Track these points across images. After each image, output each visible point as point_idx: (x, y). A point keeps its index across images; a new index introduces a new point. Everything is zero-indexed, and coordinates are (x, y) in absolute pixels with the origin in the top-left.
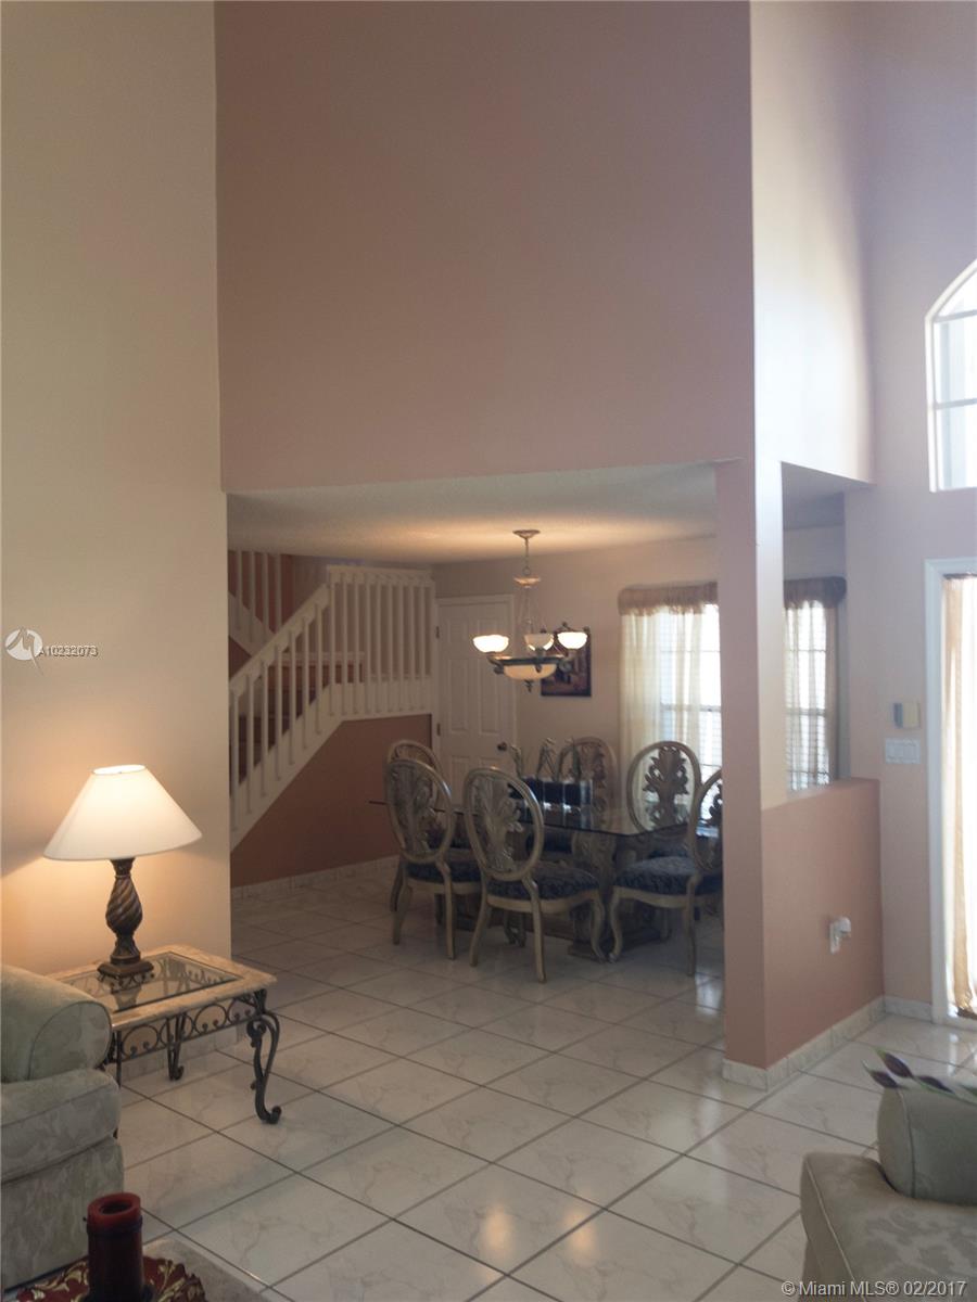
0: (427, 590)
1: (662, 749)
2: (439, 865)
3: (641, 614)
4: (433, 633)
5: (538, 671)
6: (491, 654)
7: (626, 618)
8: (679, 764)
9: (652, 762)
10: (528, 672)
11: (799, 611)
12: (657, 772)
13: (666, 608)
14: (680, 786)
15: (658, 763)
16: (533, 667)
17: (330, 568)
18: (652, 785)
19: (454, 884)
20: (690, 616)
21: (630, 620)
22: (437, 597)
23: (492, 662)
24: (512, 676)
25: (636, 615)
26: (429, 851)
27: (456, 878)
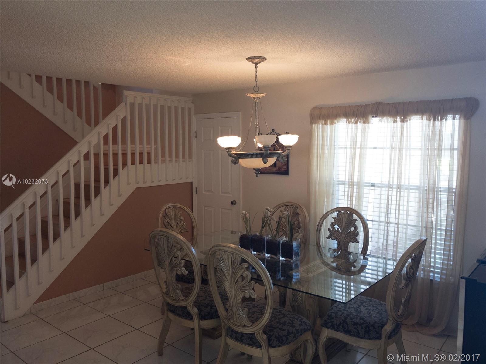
0: (189, 110)
1: (340, 212)
2: (189, 308)
3: (326, 124)
4: (193, 135)
5: (265, 163)
6: (229, 149)
7: (315, 126)
8: (352, 223)
9: (333, 220)
10: (258, 163)
11: (444, 121)
12: (336, 227)
13: (344, 120)
14: (354, 237)
15: (337, 221)
16: (261, 160)
17: (126, 92)
18: (333, 235)
19: (201, 321)
20: (360, 125)
21: (318, 128)
22: (196, 114)
23: (230, 155)
24: (244, 165)
25: (322, 124)
26: (182, 298)
27: (202, 317)
